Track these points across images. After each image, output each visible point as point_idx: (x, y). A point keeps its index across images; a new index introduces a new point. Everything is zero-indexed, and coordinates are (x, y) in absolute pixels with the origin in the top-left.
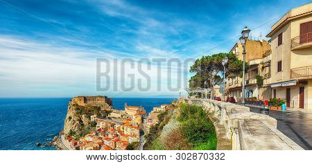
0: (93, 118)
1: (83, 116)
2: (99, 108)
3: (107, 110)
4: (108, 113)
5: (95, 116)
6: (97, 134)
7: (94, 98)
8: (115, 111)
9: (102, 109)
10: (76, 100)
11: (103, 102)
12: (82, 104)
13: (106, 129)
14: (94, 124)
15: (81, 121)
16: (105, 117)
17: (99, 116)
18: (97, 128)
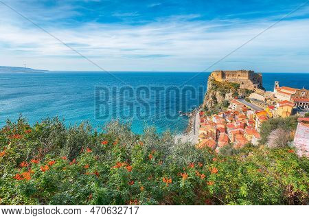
0: (228, 96)
1: (218, 93)
2: (238, 86)
3: (249, 89)
4: (248, 92)
5: (231, 94)
6: (224, 117)
7: (233, 73)
8: (259, 91)
9: (242, 87)
10: (214, 74)
11: (245, 78)
12: (219, 79)
13: (236, 113)
14: (227, 104)
15: (214, 98)
16: (243, 97)
17: (236, 95)
18: (228, 110)
